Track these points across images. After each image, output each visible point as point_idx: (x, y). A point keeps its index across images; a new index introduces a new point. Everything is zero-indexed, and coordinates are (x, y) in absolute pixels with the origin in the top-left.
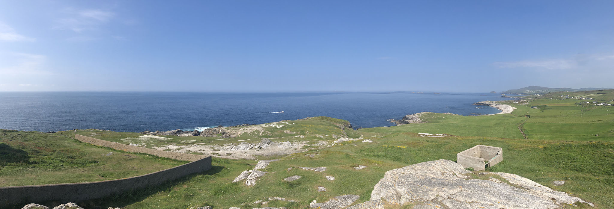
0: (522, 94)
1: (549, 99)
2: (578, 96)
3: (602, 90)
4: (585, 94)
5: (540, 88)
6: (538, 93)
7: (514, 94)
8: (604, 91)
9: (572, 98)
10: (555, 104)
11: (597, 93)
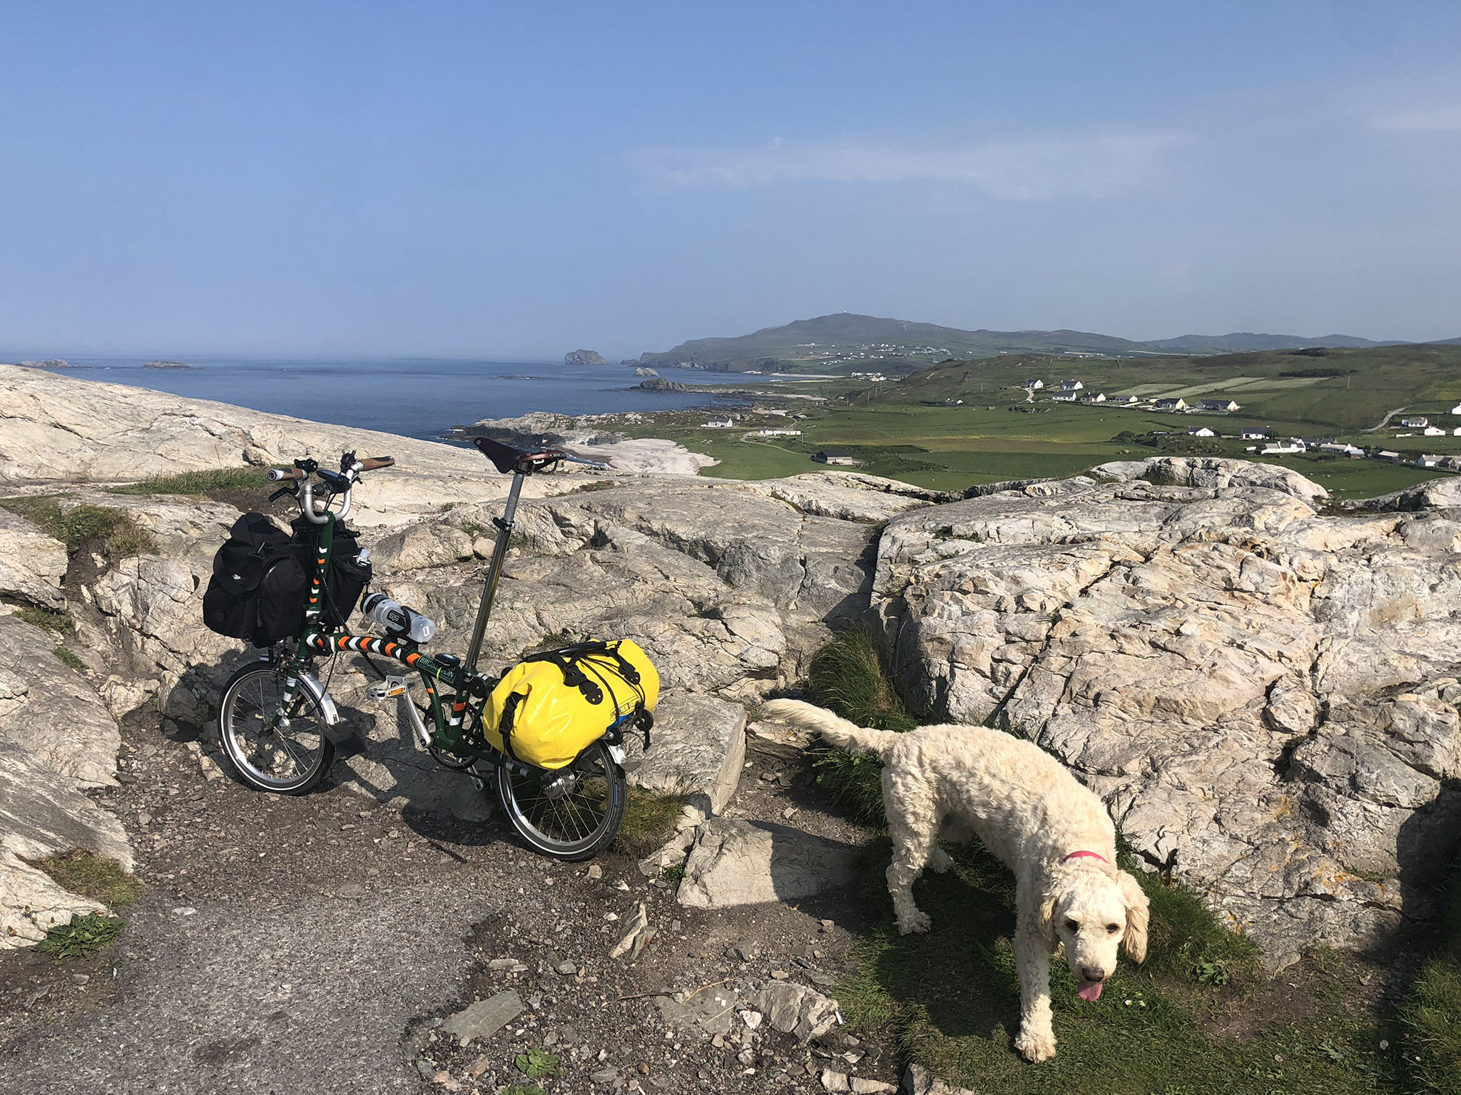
0: (769, 366)
1: (943, 404)
2: (1142, 390)
3: (1315, 353)
4: (1196, 377)
5: (890, 329)
6: (874, 362)
7: (714, 369)
8: (1337, 354)
9: (1101, 398)
10: (975, 440)
11: (1279, 368)
